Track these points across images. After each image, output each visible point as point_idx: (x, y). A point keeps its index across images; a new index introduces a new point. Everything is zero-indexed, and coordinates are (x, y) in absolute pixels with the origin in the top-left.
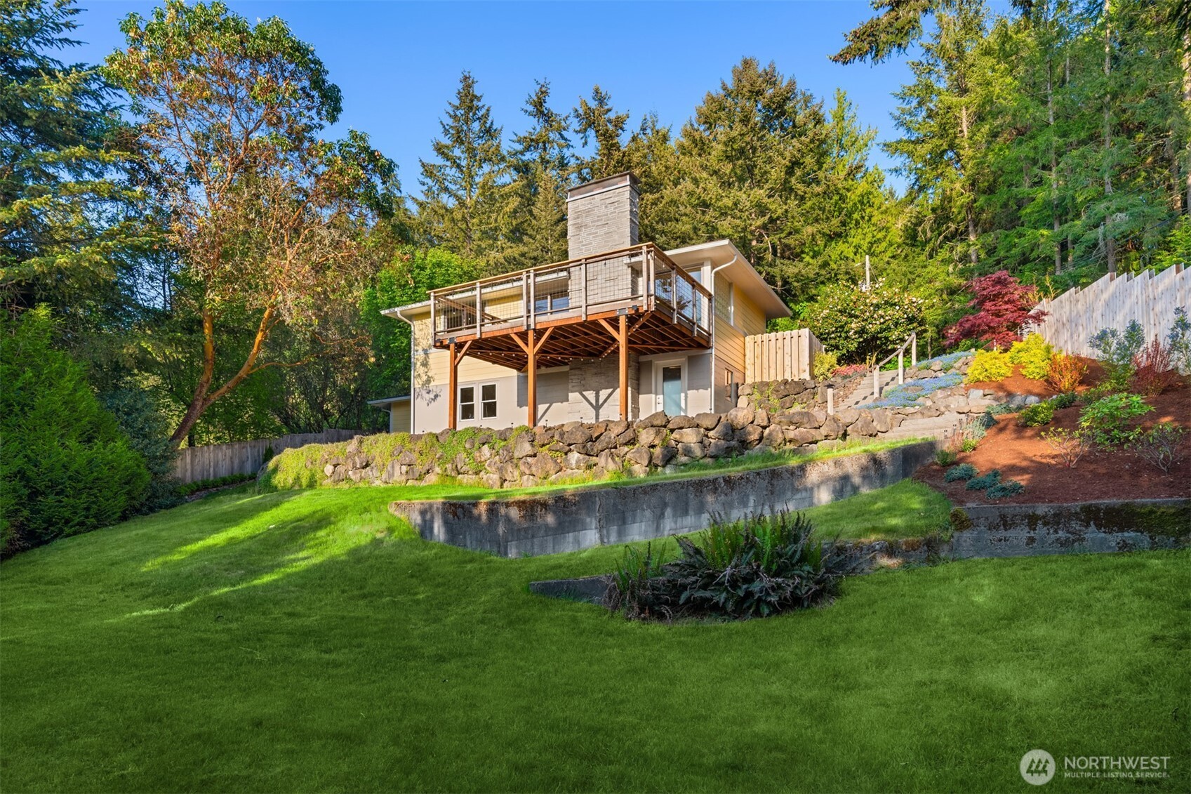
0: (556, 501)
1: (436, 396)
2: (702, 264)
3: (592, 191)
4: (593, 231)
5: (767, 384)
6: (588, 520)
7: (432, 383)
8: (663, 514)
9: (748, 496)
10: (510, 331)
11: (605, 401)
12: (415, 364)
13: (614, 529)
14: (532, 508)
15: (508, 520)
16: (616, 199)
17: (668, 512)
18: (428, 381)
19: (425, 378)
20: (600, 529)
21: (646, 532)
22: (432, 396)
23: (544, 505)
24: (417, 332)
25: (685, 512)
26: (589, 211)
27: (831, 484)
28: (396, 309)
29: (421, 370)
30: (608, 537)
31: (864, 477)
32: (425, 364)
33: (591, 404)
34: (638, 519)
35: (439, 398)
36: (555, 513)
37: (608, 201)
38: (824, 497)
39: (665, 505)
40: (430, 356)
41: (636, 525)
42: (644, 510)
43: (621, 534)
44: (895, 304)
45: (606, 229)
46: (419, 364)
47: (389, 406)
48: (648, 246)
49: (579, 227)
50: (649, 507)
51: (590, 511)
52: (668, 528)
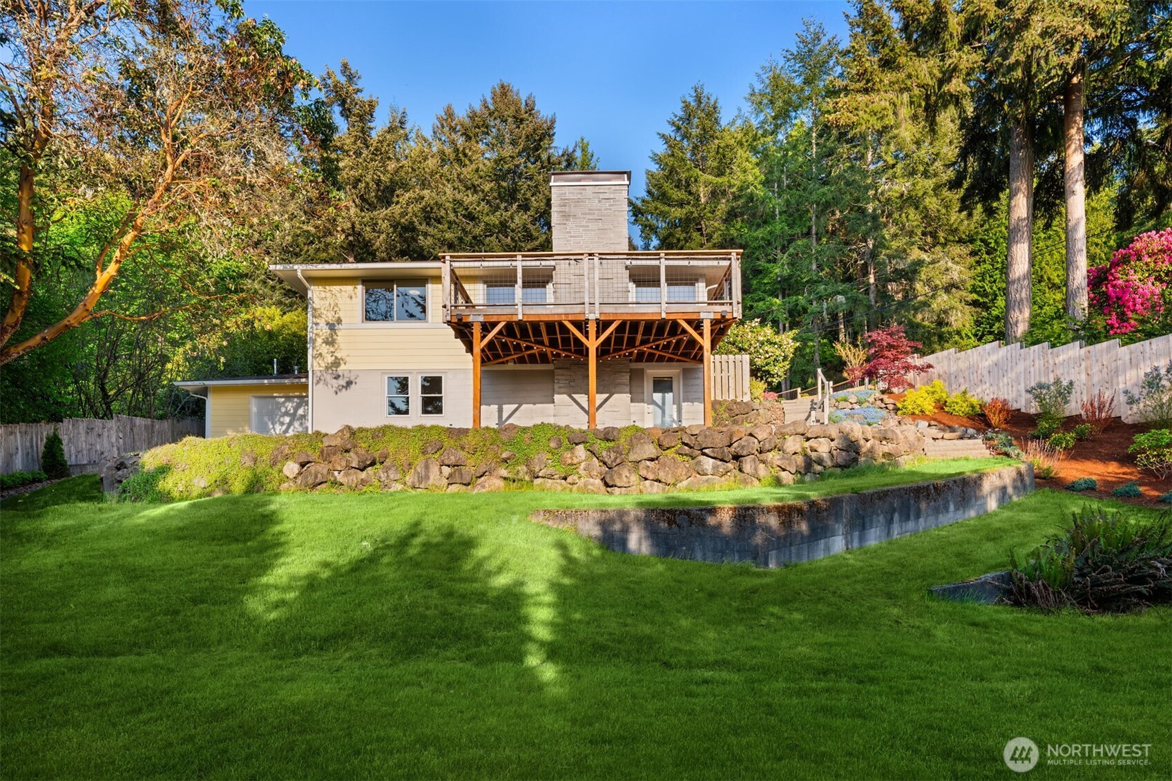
0: (811, 506)
1: (349, 383)
2: (697, 280)
3: (579, 180)
4: (584, 223)
5: (720, 403)
6: (837, 526)
7: (342, 367)
8: (892, 519)
9: (948, 502)
10: (563, 317)
11: (601, 406)
12: (314, 341)
13: (856, 534)
14: (790, 515)
15: (767, 529)
16: (612, 196)
17: (896, 517)
18: (336, 363)
19: (330, 359)
20: (846, 535)
21: (880, 537)
22: (342, 382)
23: (800, 511)
24: (316, 300)
25: (908, 518)
26: (578, 201)
27: (998, 491)
28: (296, 267)
29: (325, 349)
30: (852, 542)
31: (1015, 488)
32: (330, 342)
33: (582, 408)
34: (874, 525)
35: (353, 386)
36: (809, 521)
37: (602, 196)
38: (992, 505)
39: (894, 510)
40: (339, 333)
41: (873, 530)
42: (878, 515)
43: (862, 539)
44: (775, 343)
45: (600, 224)
46: (319, 341)
47: (205, 391)
48: (738, 254)
49: (566, 216)
50: (882, 512)
51: (838, 518)
52: (896, 533)
